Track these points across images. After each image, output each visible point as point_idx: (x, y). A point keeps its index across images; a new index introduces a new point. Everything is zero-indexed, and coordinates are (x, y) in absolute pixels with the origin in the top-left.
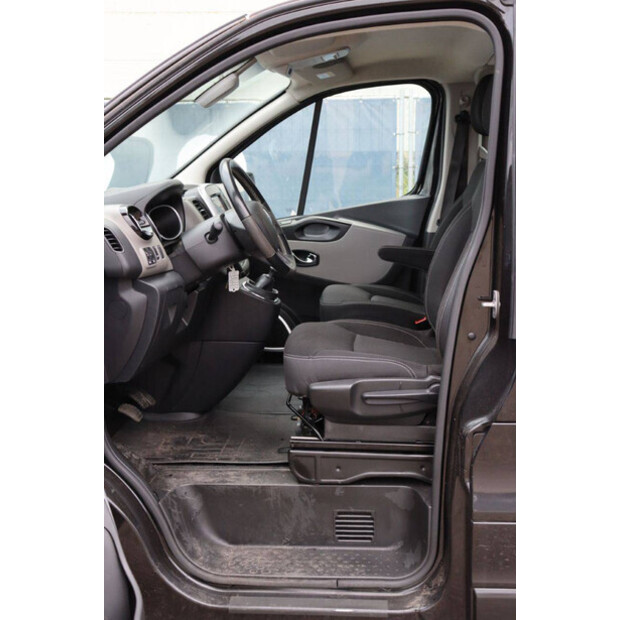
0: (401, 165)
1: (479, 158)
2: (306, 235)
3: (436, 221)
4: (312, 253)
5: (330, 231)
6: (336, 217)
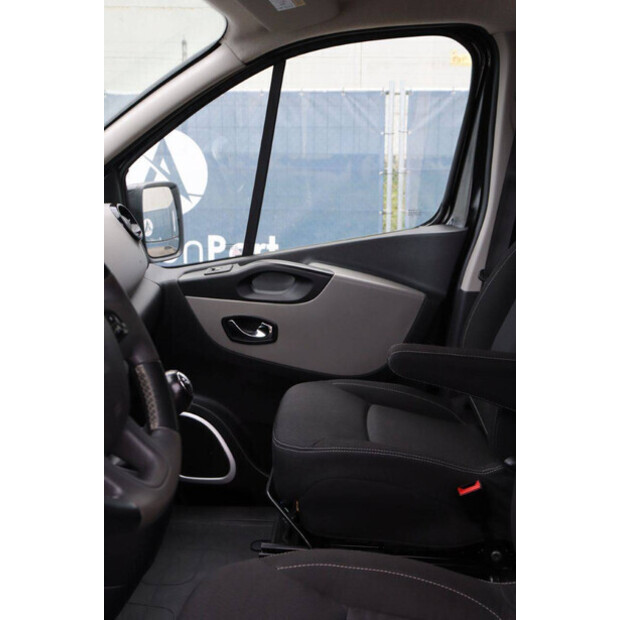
0: (389, 170)
2: (256, 291)
3: (478, 273)
4: (265, 322)
5: (296, 285)
6: (306, 261)
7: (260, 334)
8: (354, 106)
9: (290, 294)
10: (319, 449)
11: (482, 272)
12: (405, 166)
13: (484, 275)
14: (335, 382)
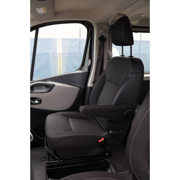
0: (58, 56)
1: (108, 56)
2: (35, 90)
3: (92, 82)
4: (38, 98)
5: (46, 88)
6: (47, 81)
7: (37, 102)
8: (49, 42)
9: (44, 90)
10: (60, 136)
11: (93, 82)
12: (62, 55)
13: (94, 82)
14: (59, 113)
